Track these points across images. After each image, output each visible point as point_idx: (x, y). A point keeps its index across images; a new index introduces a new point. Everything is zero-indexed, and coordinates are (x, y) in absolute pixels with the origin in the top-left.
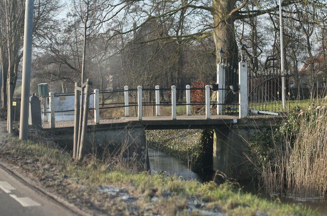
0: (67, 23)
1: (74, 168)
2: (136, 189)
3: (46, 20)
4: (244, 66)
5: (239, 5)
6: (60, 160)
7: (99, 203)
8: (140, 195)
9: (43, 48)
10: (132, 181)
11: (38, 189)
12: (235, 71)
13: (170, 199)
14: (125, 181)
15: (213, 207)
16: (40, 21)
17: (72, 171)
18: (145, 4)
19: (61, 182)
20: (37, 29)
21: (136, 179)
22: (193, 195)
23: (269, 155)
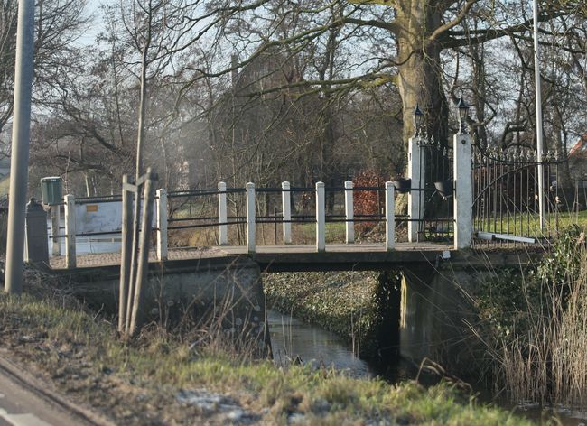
0: (97, 54)
1: (122, 351)
2: (256, 396)
3: (54, 48)
4: (464, 142)
5: (448, 18)
6: (90, 335)
8: (265, 409)
9: (48, 104)
10: (245, 380)
11: (51, 397)
12: (444, 153)
13: (329, 418)
14: (231, 381)
16: (42, 51)
17: (119, 357)
18: (256, 17)
19: (97, 381)
20: (36, 66)
21: (254, 376)
22: (374, 410)
23: (516, 325)
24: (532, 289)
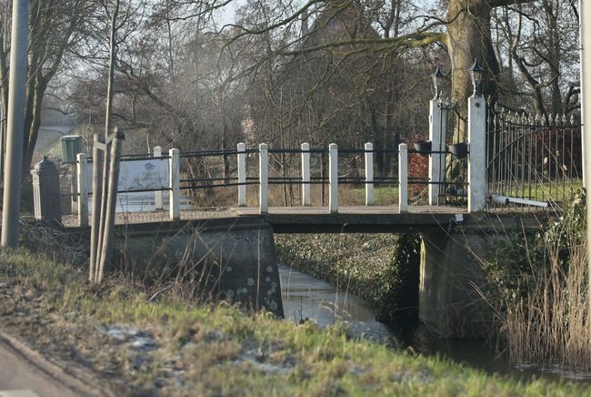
4: (478, 105)
7: (89, 351)
8: (167, 339)
15: (284, 359)
19: (38, 318)
23: (521, 288)
24: (538, 252)
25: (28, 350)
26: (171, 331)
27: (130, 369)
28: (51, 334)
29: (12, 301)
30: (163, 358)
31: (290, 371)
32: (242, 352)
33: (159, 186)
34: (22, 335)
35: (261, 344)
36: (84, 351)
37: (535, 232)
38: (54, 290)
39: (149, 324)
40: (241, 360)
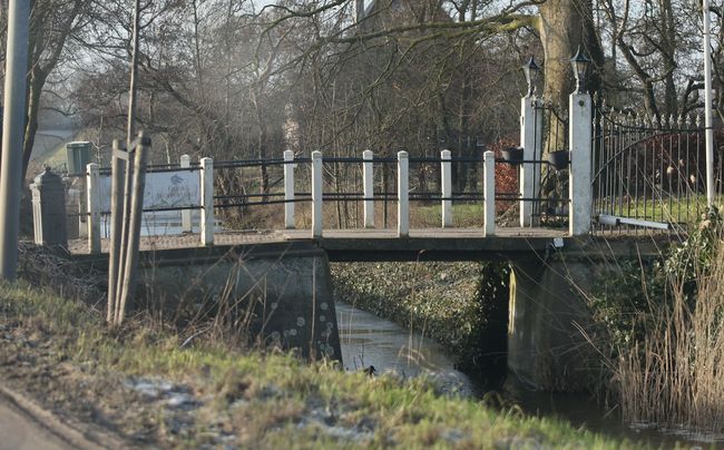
4: (582, 104)
7: (113, 411)
8: (211, 395)
13: (271, 402)
15: (359, 421)
19: (48, 369)
23: (636, 329)
24: (657, 285)
25: (37, 410)
26: (215, 386)
27: (167, 433)
28: (64, 388)
29: (14, 347)
30: (207, 419)
31: (369, 436)
32: (305, 412)
33: (189, 204)
34: (29, 390)
35: (328, 401)
36: (108, 410)
37: (652, 261)
38: (64, 334)
39: (186, 377)
40: (305, 422)
